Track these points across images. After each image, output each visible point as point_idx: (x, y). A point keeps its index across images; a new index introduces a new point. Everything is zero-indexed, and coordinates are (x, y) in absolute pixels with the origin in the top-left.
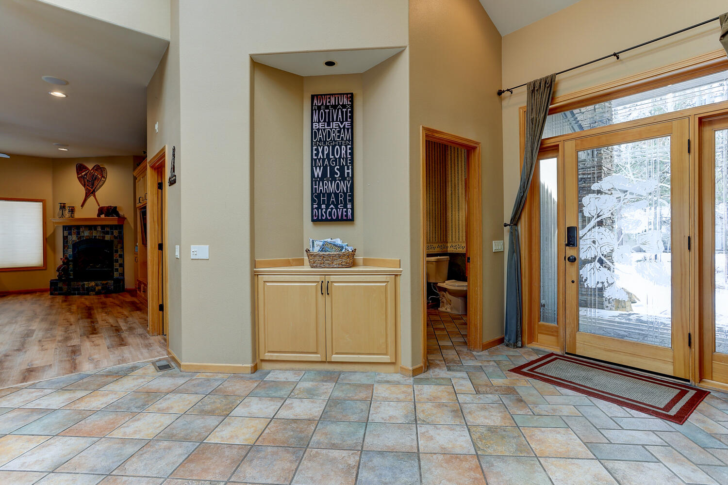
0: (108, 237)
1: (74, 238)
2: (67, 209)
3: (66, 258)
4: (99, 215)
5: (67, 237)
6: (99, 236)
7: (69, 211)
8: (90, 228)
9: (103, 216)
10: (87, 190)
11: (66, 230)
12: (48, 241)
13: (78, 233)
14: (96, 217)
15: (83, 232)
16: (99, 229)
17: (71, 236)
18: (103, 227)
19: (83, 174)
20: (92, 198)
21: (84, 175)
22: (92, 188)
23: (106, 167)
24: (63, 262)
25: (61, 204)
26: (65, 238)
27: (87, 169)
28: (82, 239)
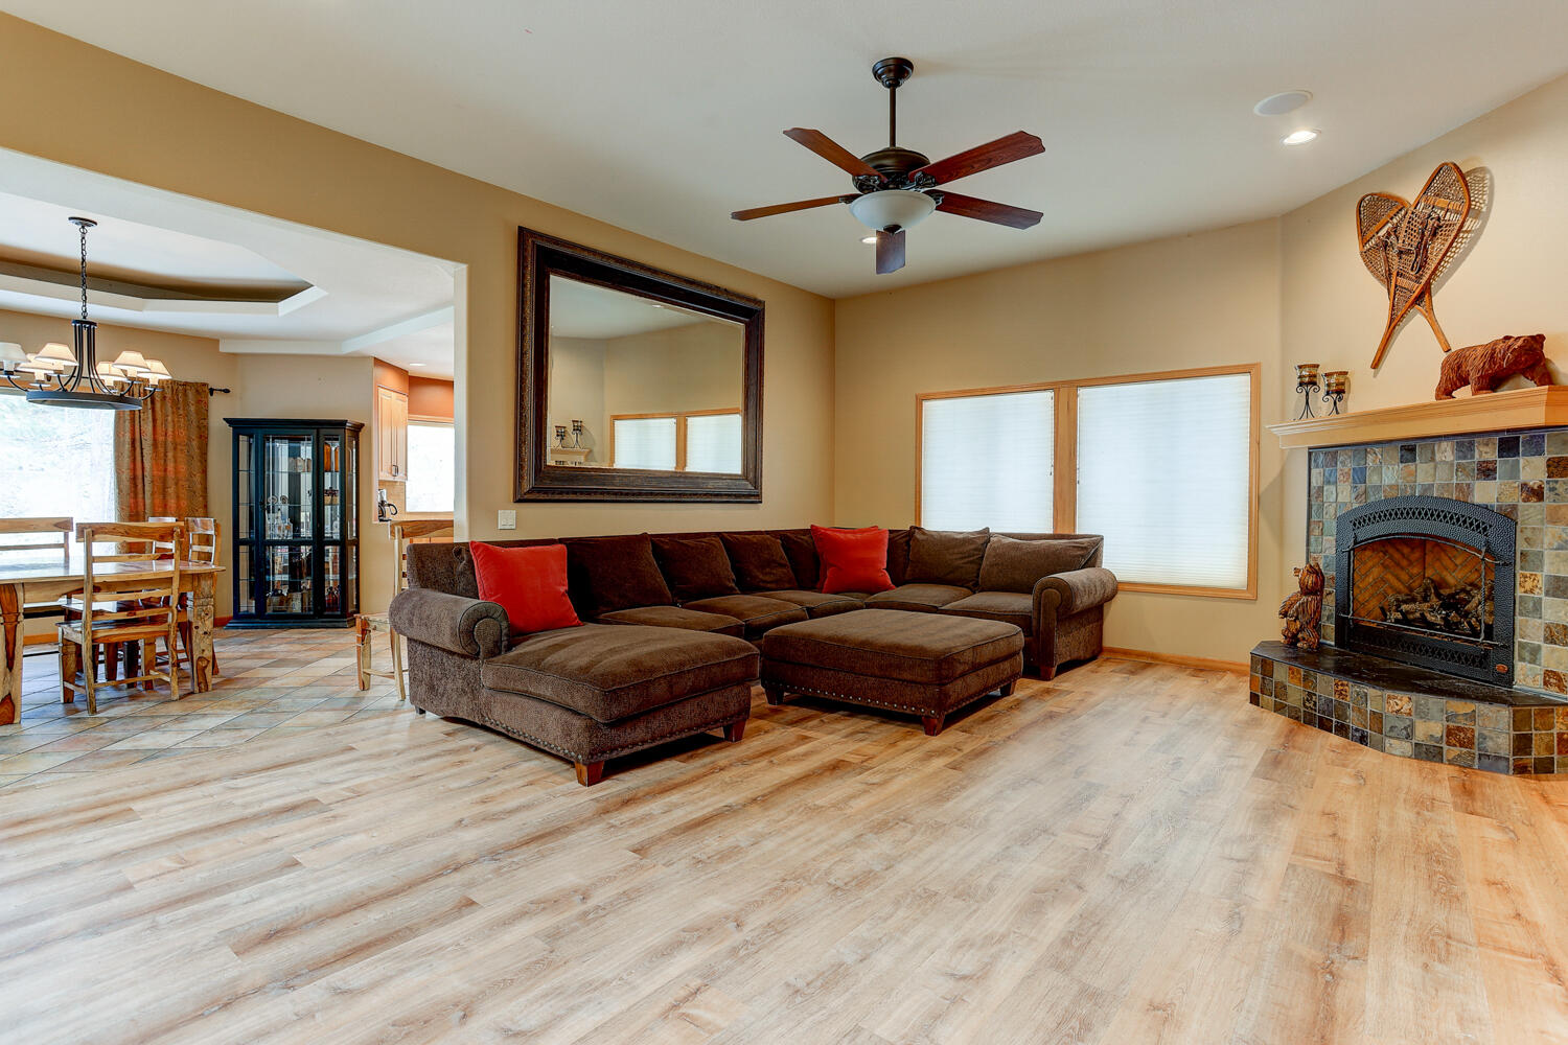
0: (1486, 493)
1: (1342, 496)
2: (1322, 383)
3: (1314, 571)
4: (1446, 391)
5: (1321, 489)
6: (1442, 486)
7: (1328, 394)
8: (1408, 449)
9: (1464, 393)
10: (1395, 292)
11: (1317, 467)
12: (1263, 506)
13: (1360, 476)
14: (1434, 400)
15: (1378, 470)
16: (1446, 452)
17: (1333, 488)
18: (1465, 441)
19: (1383, 232)
20: (1417, 322)
21: (1388, 235)
22: (1418, 279)
23: (1486, 164)
24: (1302, 584)
25: (1300, 367)
26: (1314, 495)
27: (1397, 203)
28: (1372, 499)
